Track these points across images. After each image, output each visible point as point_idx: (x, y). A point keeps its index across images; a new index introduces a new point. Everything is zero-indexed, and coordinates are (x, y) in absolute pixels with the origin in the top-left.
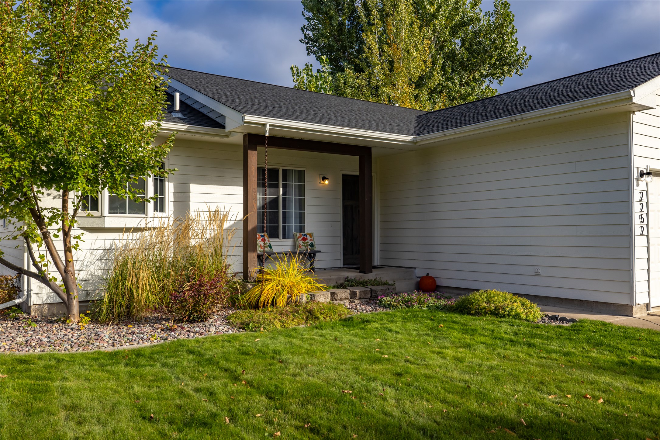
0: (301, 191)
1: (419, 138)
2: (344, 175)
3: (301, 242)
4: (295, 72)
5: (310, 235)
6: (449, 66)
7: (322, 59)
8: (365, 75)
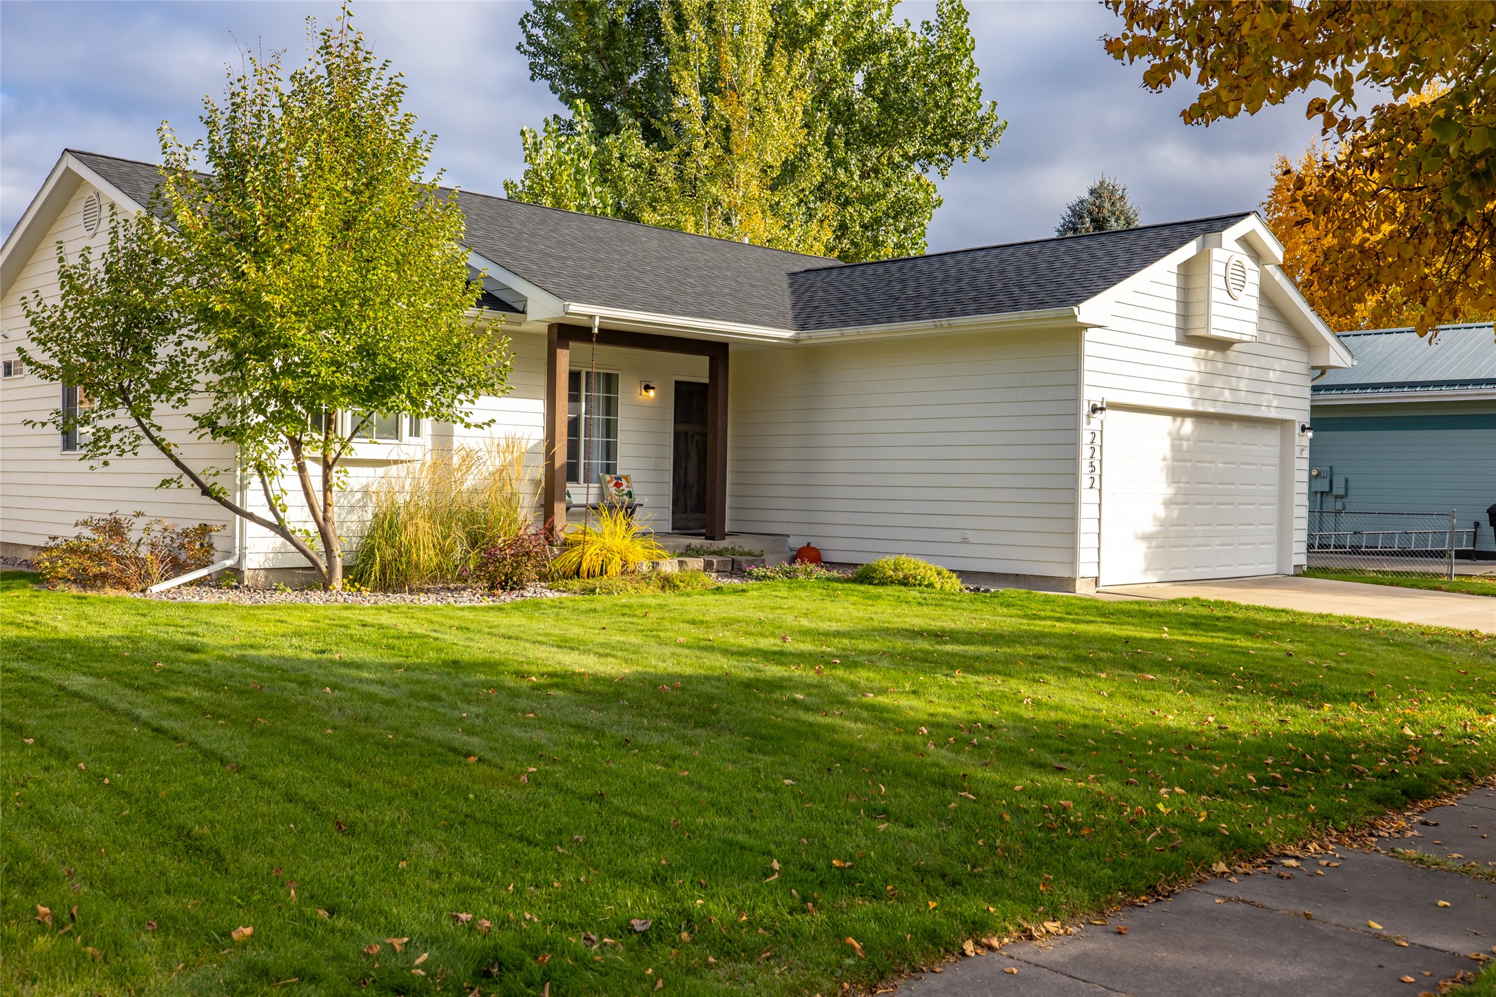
0: (610, 406)
2: (676, 382)
3: (613, 490)
4: (530, 141)
5: (627, 478)
7: (577, 106)
8: (672, 156)
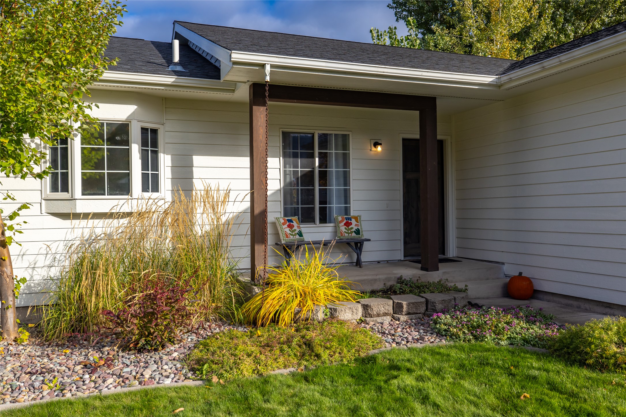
0: (345, 161)
1: (505, 78)
2: (404, 140)
3: (343, 228)
4: (375, 35)
5: (356, 218)
6: (560, 16)
7: (409, 21)
8: (455, 32)
